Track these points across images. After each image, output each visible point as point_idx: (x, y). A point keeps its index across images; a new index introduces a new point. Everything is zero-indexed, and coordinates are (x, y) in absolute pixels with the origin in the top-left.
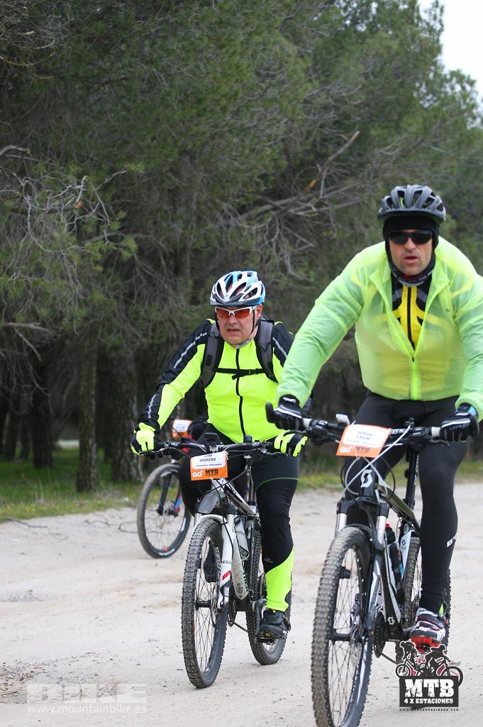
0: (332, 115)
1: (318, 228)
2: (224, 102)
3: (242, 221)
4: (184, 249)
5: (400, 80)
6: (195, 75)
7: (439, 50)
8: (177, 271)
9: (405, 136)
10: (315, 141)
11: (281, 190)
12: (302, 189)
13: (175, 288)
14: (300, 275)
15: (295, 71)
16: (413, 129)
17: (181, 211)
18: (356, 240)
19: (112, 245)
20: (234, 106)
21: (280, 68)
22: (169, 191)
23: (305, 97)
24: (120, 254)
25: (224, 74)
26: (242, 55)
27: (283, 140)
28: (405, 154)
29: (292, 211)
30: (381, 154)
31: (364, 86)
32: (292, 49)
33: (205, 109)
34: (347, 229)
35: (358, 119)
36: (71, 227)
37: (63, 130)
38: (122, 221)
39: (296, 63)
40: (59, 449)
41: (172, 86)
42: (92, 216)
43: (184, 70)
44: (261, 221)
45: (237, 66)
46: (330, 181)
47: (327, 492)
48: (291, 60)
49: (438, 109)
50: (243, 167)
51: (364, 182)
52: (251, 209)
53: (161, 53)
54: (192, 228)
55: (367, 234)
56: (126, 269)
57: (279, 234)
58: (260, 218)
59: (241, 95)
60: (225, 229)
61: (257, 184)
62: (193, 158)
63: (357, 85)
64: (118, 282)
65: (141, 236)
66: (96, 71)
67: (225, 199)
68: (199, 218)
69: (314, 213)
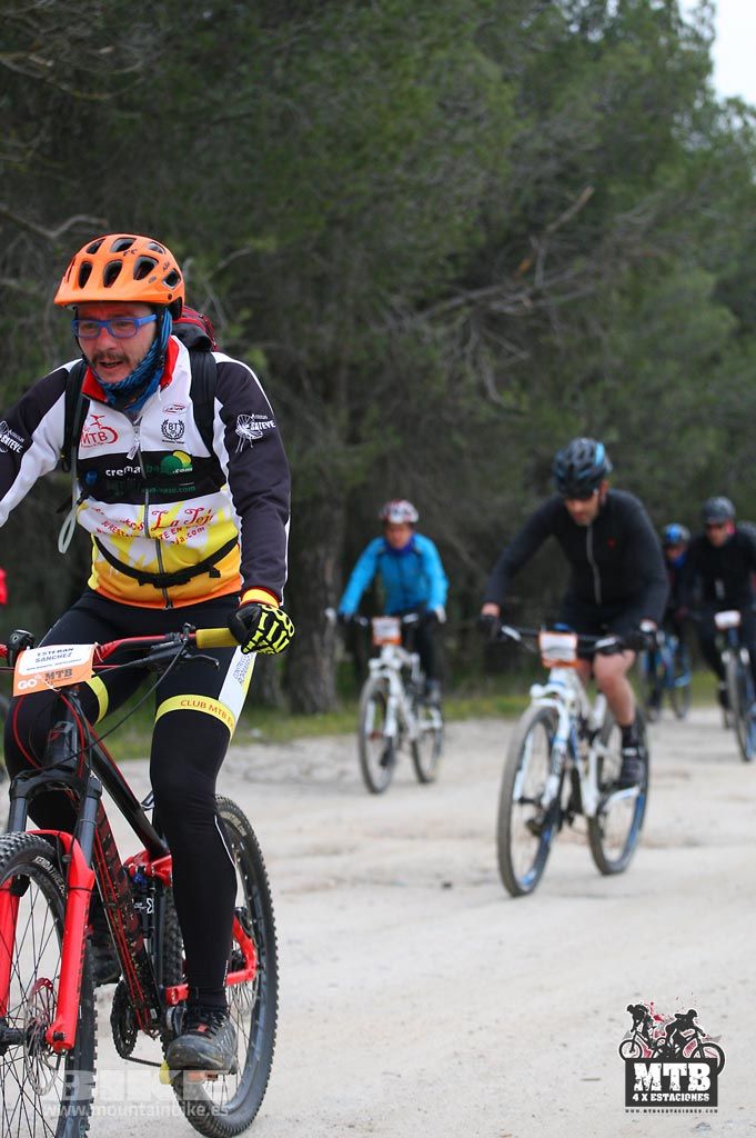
0: (551, 166)
1: (534, 330)
2: (392, 148)
3: (420, 322)
4: (337, 364)
5: (651, 113)
6: (349, 108)
7: (709, 66)
8: (328, 396)
9: (659, 195)
10: (527, 204)
11: (479, 275)
12: (509, 274)
13: (323, 420)
14: (507, 399)
16: (672, 185)
17: (332, 307)
18: (589, 349)
20: (408, 153)
21: (475, 99)
22: (314, 279)
23: (513, 140)
25: (393, 108)
26: (418, 78)
27: (480, 203)
28: (660, 222)
29: (495, 306)
30: (623, 220)
31: (599, 123)
32: (493, 70)
33: (364, 158)
34: (577, 332)
35: (591, 170)
38: (245, 323)
39: (500, 91)
41: (314, 125)
43: (333, 101)
44: (449, 322)
45: (411, 94)
46: (550, 261)
48: (493, 87)
49: (708, 155)
50: (421, 244)
51: (601, 263)
52: (434, 304)
53: (299, 76)
54: (348, 333)
58: (448, 318)
59: (417, 137)
60: (395, 333)
61: (442, 268)
62: (347, 230)
63: (587, 122)
65: (272, 345)
66: (203, 104)
67: (394, 290)
68: (359, 320)
69: (526, 310)
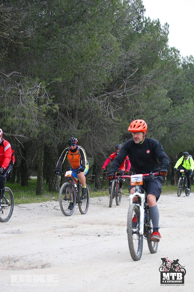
0: (129, 63)
1: (123, 102)
3: (96, 99)
4: (75, 109)
5: (153, 51)
6: (80, 48)
7: (167, 40)
8: (73, 117)
9: (155, 70)
10: (123, 71)
11: (110, 89)
12: (118, 88)
13: (72, 124)
14: (116, 119)
15: (116, 47)
16: (158, 68)
17: (74, 96)
18: (137, 107)
19: (50, 107)
20: (94, 59)
21: (110, 46)
22: (70, 88)
23: (119, 56)
24: (53, 111)
25: (91, 48)
27: (111, 71)
28: (154, 77)
29: (114, 96)
30: (146, 76)
31: (140, 52)
32: (115, 39)
33: (83, 60)
34: (133, 103)
35: (138, 64)
36: (35, 101)
37: (33, 67)
38: (53, 99)
39: (116, 44)
40: (31, 179)
41: (72, 51)
42: (43, 97)
43: (76, 46)
45: (95, 45)
46: (128, 86)
47: (125, 196)
48: (115, 43)
49: (166, 61)
50: (97, 80)
51: (140, 86)
52: (99, 95)
53: (69, 40)
54: (78, 102)
55: (140, 105)
56: (55, 116)
57: (109, 104)
58: (103, 99)
59: (96, 55)
60: (90, 102)
61: (102, 86)
62: (79, 77)
63: (138, 52)
64: (52, 120)
65: (60, 104)
66: (45, 46)
67: (90, 92)
68: (81, 98)
69: (122, 97)
